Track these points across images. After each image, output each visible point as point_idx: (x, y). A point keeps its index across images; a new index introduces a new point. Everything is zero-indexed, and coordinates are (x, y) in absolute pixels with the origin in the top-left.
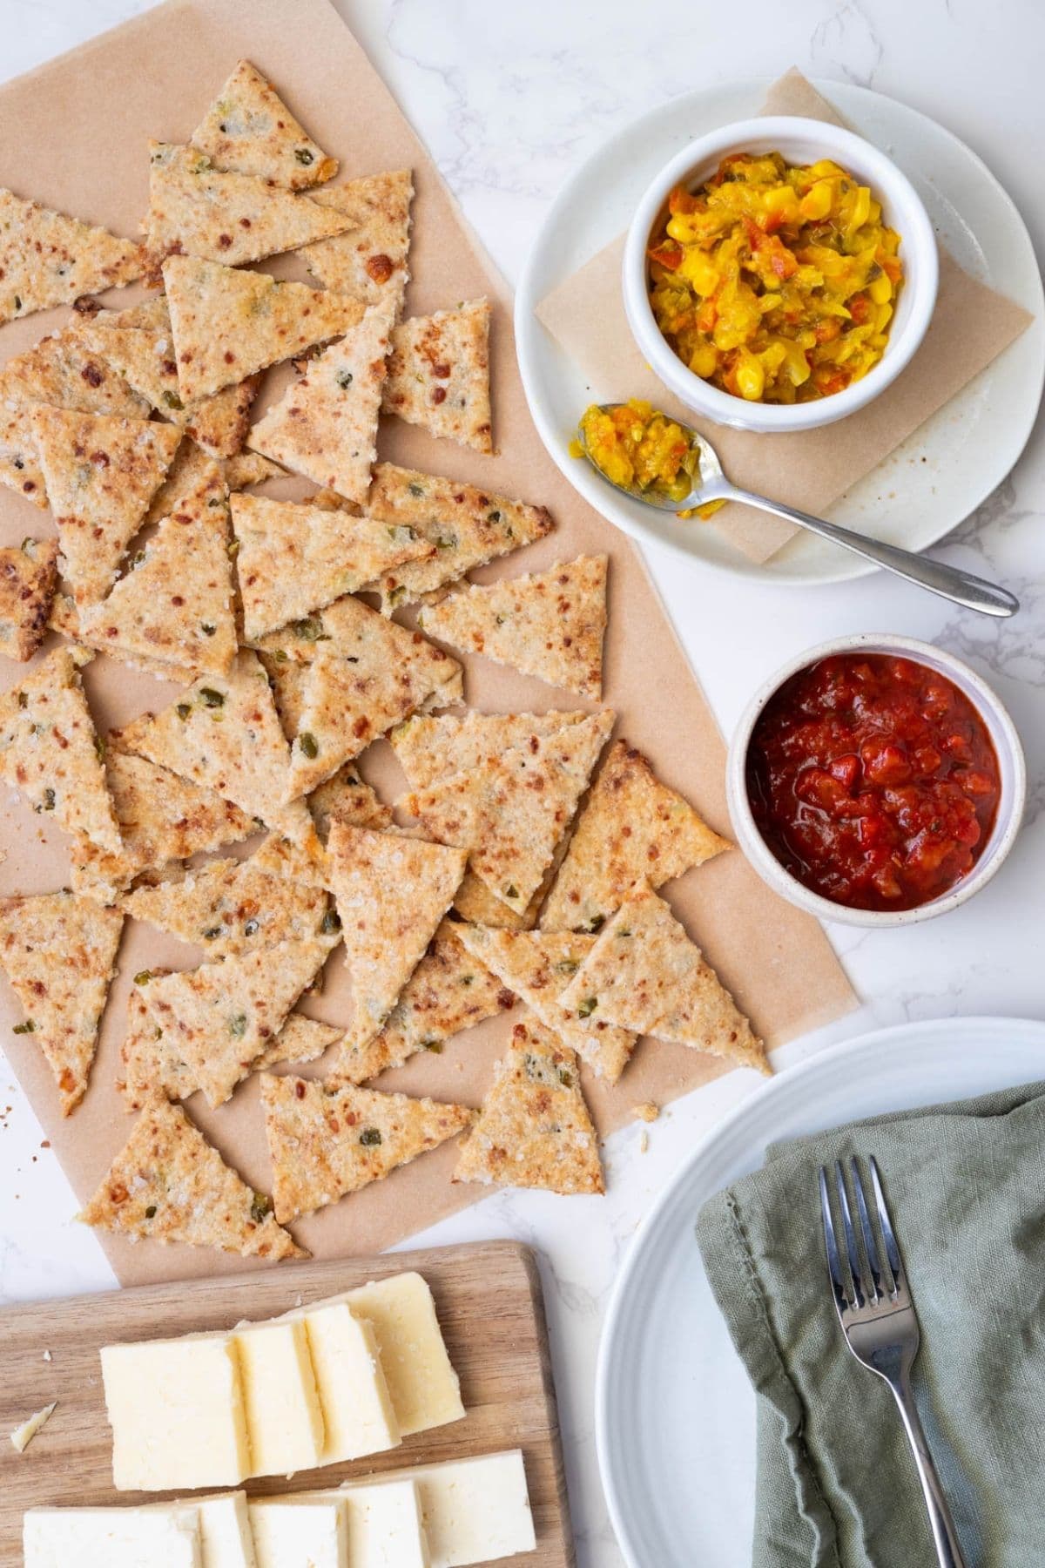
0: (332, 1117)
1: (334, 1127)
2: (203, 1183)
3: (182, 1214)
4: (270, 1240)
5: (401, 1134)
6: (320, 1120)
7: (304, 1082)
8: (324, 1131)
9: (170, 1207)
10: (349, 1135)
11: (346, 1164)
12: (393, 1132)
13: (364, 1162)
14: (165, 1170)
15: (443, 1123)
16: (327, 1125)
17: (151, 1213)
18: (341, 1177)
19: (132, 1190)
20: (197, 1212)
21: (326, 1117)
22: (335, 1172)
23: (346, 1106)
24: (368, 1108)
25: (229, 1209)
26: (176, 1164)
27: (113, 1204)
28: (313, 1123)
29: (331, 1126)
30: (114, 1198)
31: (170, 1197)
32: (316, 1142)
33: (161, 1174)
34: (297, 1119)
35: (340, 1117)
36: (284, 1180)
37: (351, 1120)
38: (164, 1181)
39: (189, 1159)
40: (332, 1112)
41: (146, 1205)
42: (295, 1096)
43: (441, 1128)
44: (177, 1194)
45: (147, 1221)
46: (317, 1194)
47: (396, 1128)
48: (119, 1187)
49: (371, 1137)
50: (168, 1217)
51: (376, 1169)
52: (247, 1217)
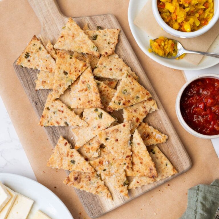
0: (68, 153)
1: (68, 155)
2: (118, 171)
3: (111, 174)
4: (124, 191)
5: (79, 165)
6: (66, 152)
7: (68, 143)
8: (65, 154)
9: (109, 171)
10: (69, 159)
11: (65, 163)
12: (77, 164)
13: (69, 166)
14: (113, 164)
15: (88, 169)
16: (66, 154)
17: (105, 170)
18: (63, 165)
19: (104, 163)
20: (114, 176)
21: (67, 152)
22: (62, 163)
23: (72, 153)
24: (76, 156)
25: (120, 179)
26: (116, 164)
27: (99, 163)
28: (64, 152)
29: (67, 155)
30: (100, 162)
31: (111, 170)
32: (62, 156)
33: (112, 164)
34: (62, 149)
35: (70, 154)
36: (52, 158)
37: (71, 156)
38: (111, 166)
39: (119, 165)
40: (69, 152)
41: (105, 168)
42: (64, 144)
43: (87, 170)
44: (112, 170)
45: (103, 171)
46: (57, 165)
47: (78, 163)
48: (102, 161)
49: (73, 162)
50: (107, 173)
51: (70, 168)
52: (122, 183)
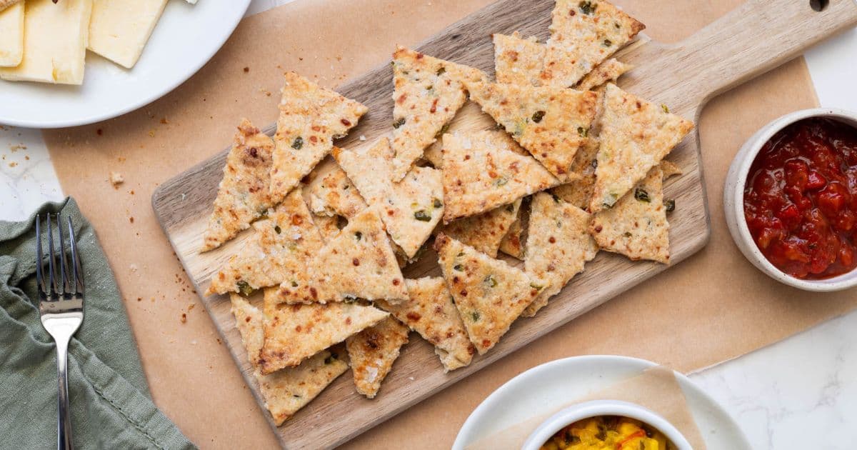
0: (321, 130)
1: (315, 128)
2: (276, 267)
3: (266, 246)
4: (224, 283)
5: (289, 159)
6: (324, 123)
7: (349, 127)
8: (318, 122)
9: (274, 242)
10: (306, 134)
11: (293, 122)
12: (292, 156)
13: (288, 133)
14: (295, 252)
15: (279, 184)
16: (319, 125)
17: (278, 230)
18: (289, 116)
19: (295, 228)
20: (263, 256)
21: (324, 127)
22: (294, 115)
23: (322, 141)
24: (313, 151)
25: (254, 272)
26: (294, 260)
27: (295, 214)
28: (325, 119)
29: (317, 127)
30: (298, 216)
31: (279, 246)
32: (315, 114)
33: (294, 249)
34: (332, 112)
35: (319, 135)
36: (307, 86)
37: (313, 139)
38: (290, 248)
39: (292, 269)
40: (324, 132)
41: (283, 230)
42: (345, 118)
43: (277, 182)
44: (278, 250)
45: (274, 225)
46: (288, 99)
47: (294, 159)
48: (301, 223)
49: (298, 144)
50: (270, 238)
51: (281, 136)
52: (244, 278)
